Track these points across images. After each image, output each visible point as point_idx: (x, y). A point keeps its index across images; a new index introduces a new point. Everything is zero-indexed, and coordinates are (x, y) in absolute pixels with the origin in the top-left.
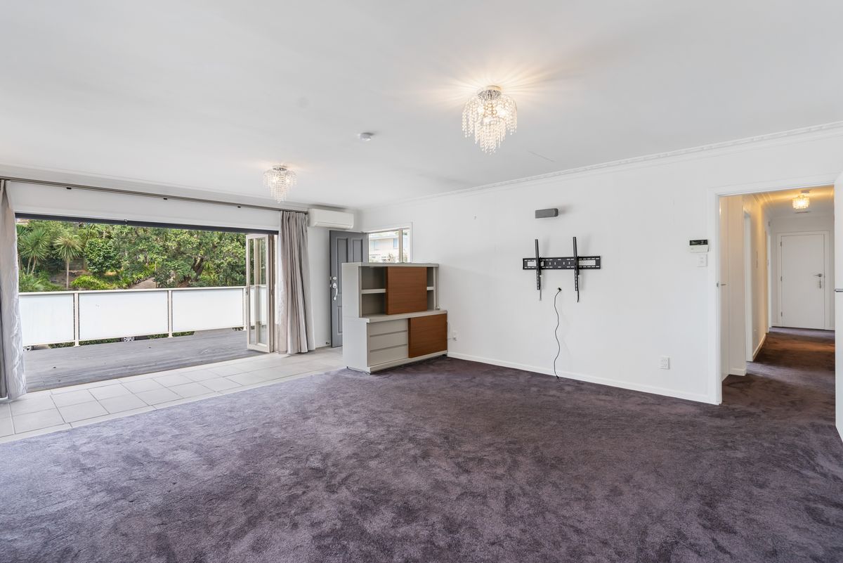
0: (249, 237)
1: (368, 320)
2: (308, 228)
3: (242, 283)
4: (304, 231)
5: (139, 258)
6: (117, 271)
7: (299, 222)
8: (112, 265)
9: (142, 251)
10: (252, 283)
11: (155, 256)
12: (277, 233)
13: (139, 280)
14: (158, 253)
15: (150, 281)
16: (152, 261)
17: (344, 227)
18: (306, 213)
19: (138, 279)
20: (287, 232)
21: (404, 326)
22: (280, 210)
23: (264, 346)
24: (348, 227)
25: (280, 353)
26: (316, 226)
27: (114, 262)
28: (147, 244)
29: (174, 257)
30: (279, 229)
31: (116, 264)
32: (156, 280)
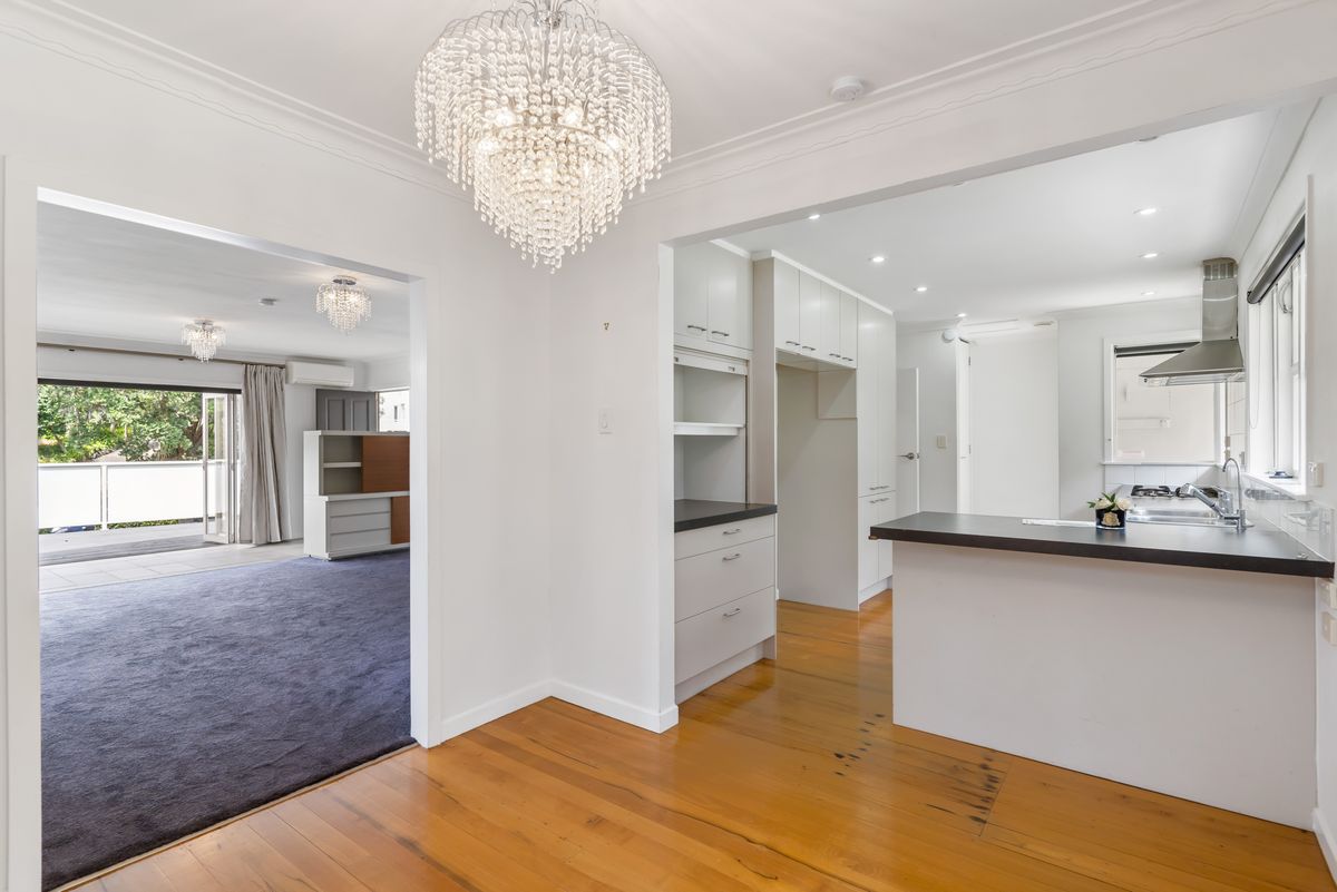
0: (206, 396)
1: (326, 498)
2: (285, 386)
3: (198, 454)
4: (279, 389)
5: (92, 417)
6: (57, 438)
7: (271, 378)
8: (50, 428)
9: (97, 407)
10: (211, 456)
11: (119, 415)
12: (239, 391)
13: (98, 453)
14: (126, 410)
15: (116, 453)
16: (118, 423)
17: (341, 384)
18: (282, 367)
19: (95, 451)
20: (252, 392)
21: (386, 506)
22: (242, 363)
23: (224, 537)
24: (346, 384)
25: (241, 542)
26: (296, 384)
27: (51, 423)
28: (106, 395)
29: (155, 417)
30: (240, 386)
31: (56, 427)
32: (125, 452)
